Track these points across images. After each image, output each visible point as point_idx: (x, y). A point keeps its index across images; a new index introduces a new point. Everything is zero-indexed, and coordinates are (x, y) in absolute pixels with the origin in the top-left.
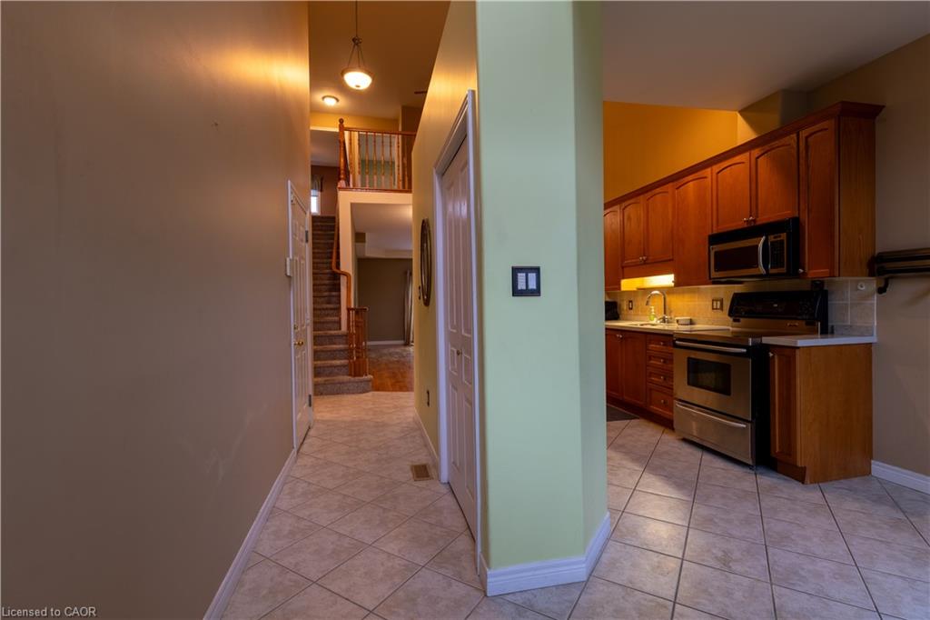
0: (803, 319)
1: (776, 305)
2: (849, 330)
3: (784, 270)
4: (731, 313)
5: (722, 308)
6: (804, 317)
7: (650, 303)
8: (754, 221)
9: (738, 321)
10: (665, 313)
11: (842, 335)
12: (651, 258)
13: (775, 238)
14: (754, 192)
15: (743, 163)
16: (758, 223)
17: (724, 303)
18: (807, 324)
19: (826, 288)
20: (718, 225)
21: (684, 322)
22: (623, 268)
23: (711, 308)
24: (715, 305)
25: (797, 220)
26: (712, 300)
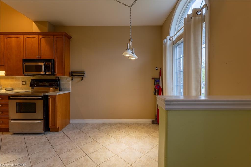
0: (55, 87)
1: (46, 83)
2: (65, 90)
3: (51, 73)
4: (31, 86)
5: (26, 84)
6: (55, 86)
8: (40, 57)
9: (34, 88)
11: (64, 91)
13: (48, 63)
14: (40, 48)
15: (36, 38)
16: (42, 58)
17: (27, 82)
18: (56, 88)
19: (59, 79)
20: (26, 56)
23: (21, 84)
24: (23, 83)
25: (54, 60)
26: (22, 82)
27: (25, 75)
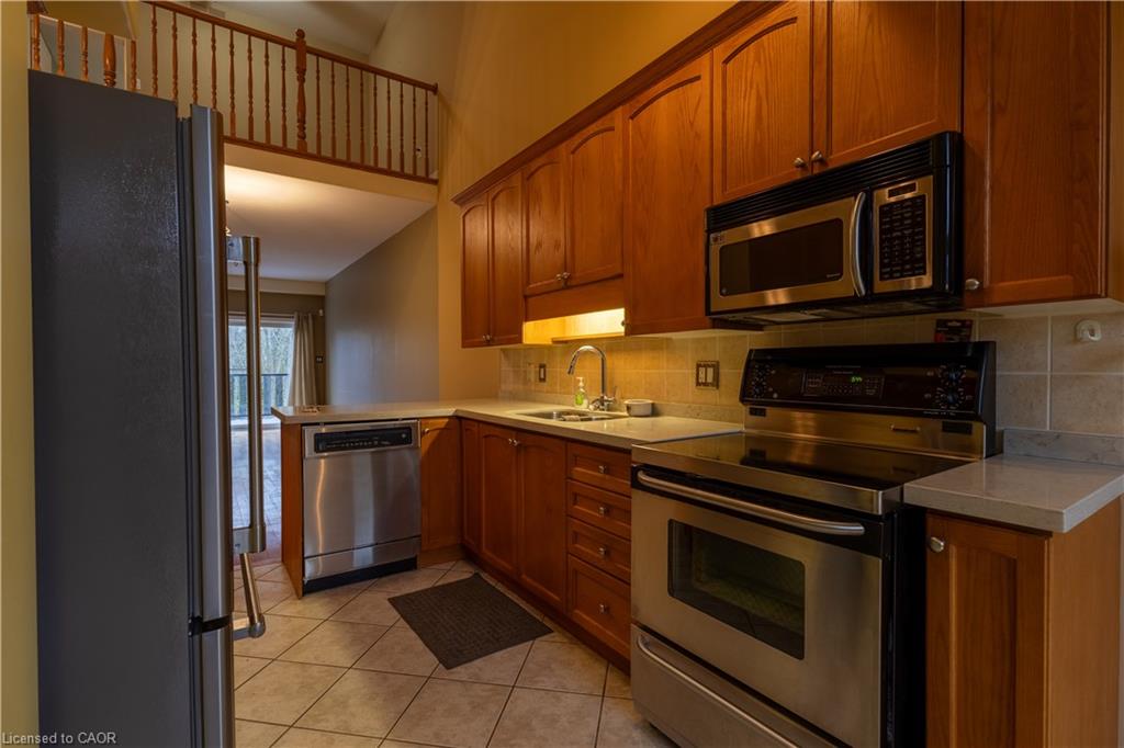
0: (938, 416)
1: (857, 379)
3: (925, 282)
4: (745, 396)
5: (716, 383)
7: (576, 370)
8: (821, 161)
9: (762, 413)
10: (603, 392)
12: (577, 275)
13: (891, 194)
14: (820, 92)
16: (831, 166)
17: (724, 371)
18: (946, 428)
20: (725, 188)
21: (642, 412)
22: (526, 297)
23: (694, 380)
24: (702, 375)
25: (959, 141)
26: (699, 366)
27: (720, 321)
